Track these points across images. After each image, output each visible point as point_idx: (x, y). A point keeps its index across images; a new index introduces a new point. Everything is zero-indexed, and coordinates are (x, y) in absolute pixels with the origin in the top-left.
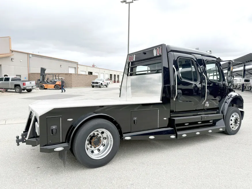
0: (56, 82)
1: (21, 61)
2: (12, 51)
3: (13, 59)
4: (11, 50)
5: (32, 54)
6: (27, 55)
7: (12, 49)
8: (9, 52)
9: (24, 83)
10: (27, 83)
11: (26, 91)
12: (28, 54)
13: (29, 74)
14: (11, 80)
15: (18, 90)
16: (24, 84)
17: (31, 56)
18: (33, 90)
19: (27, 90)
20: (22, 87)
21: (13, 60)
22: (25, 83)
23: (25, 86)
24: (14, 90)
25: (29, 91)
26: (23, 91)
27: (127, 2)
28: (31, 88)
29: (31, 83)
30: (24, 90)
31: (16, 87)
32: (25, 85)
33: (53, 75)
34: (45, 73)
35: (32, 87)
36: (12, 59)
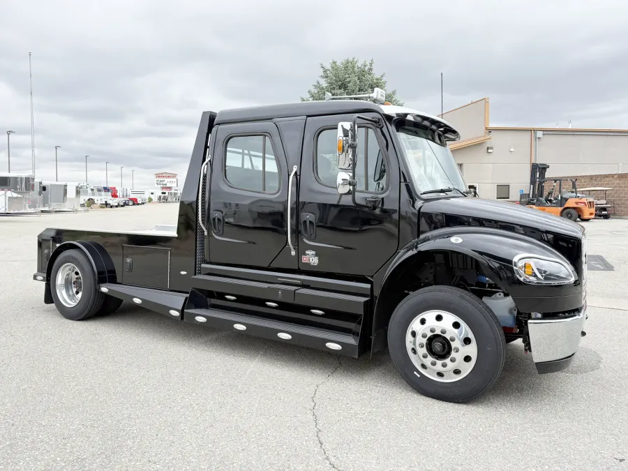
0: (566, 200)
1: (513, 149)
2: (490, 131)
3: (492, 148)
4: (486, 129)
5: (545, 130)
6: (527, 136)
7: (492, 125)
8: (482, 132)
12: (533, 131)
17: (540, 134)
21: (490, 151)
33: (560, 180)
34: (546, 176)
36: (488, 148)
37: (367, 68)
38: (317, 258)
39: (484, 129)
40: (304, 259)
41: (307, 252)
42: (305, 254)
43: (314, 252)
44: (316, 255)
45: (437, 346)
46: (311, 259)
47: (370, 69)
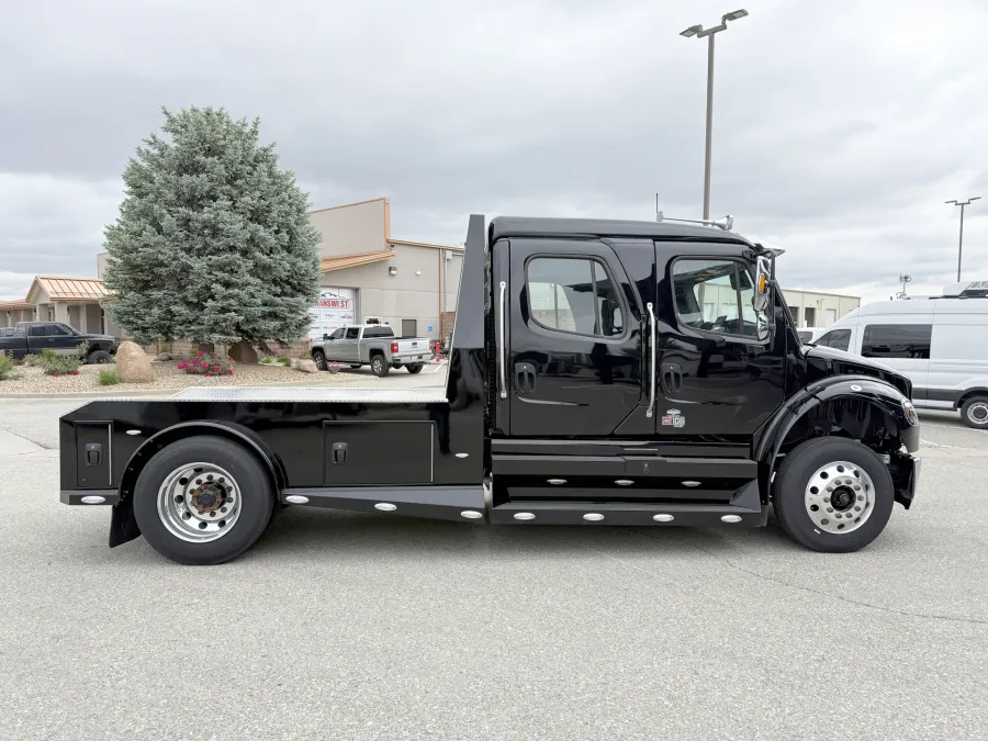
1: (419, 273)
2: (392, 244)
3: (395, 269)
4: (388, 241)
5: (453, 251)
6: (437, 251)
7: (394, 237)
8: (383, 245)
9: (393, 345)
10: (405, 346)
11: (404, 369)
12: (441, 249)
13: (442, 316)
14: (365, 336)
15: (378, 365)
16: (394, 348)
17: (449, 254)
18: (424, 367)
19: (407, 366)
20: (389, 357)
21: (393, 272)
22: (397, 345)
23: (396, 355)
24: (369, 367)
25: (414, 369)
26: (392, 369)
27: (705, 29)
28: (415, 359)
29: (415, 344)
30: (397, 366)
31: (374, 358)
32: (397, 351)
35: (420, 357)
36: (390, 269)
37: (247, 130)
38: (683, 418)
39: (384, 242)
40: (666, 421)
41: (669, 412)
42: (666, 414)
43: (678, 412)
44: (681, 415)
45: (845, 498)
46: (675, 419)
47: (254, 132)
